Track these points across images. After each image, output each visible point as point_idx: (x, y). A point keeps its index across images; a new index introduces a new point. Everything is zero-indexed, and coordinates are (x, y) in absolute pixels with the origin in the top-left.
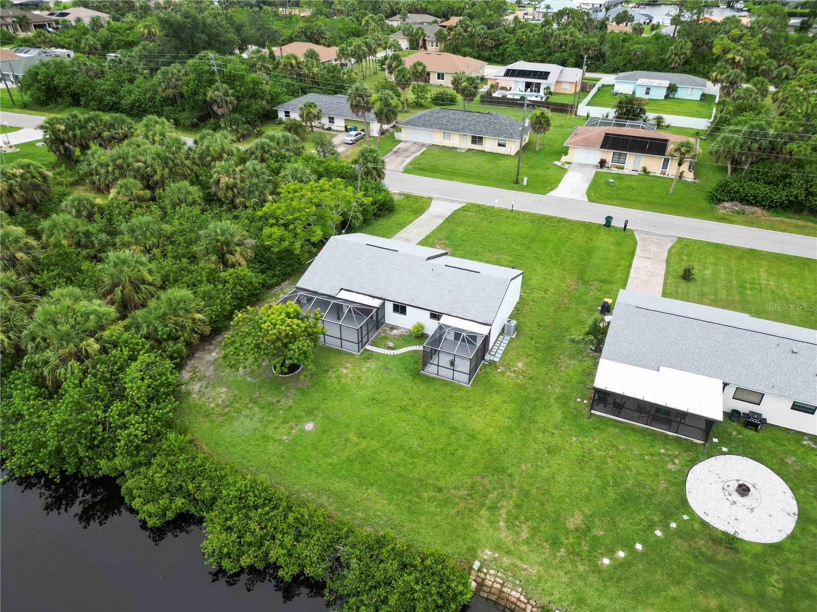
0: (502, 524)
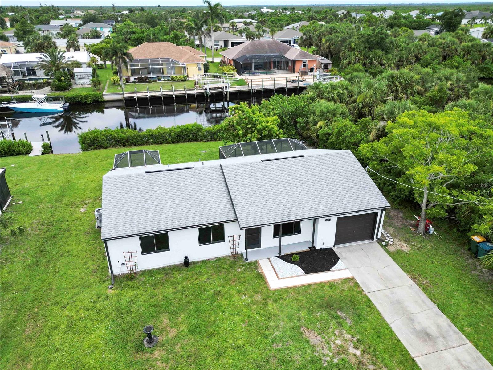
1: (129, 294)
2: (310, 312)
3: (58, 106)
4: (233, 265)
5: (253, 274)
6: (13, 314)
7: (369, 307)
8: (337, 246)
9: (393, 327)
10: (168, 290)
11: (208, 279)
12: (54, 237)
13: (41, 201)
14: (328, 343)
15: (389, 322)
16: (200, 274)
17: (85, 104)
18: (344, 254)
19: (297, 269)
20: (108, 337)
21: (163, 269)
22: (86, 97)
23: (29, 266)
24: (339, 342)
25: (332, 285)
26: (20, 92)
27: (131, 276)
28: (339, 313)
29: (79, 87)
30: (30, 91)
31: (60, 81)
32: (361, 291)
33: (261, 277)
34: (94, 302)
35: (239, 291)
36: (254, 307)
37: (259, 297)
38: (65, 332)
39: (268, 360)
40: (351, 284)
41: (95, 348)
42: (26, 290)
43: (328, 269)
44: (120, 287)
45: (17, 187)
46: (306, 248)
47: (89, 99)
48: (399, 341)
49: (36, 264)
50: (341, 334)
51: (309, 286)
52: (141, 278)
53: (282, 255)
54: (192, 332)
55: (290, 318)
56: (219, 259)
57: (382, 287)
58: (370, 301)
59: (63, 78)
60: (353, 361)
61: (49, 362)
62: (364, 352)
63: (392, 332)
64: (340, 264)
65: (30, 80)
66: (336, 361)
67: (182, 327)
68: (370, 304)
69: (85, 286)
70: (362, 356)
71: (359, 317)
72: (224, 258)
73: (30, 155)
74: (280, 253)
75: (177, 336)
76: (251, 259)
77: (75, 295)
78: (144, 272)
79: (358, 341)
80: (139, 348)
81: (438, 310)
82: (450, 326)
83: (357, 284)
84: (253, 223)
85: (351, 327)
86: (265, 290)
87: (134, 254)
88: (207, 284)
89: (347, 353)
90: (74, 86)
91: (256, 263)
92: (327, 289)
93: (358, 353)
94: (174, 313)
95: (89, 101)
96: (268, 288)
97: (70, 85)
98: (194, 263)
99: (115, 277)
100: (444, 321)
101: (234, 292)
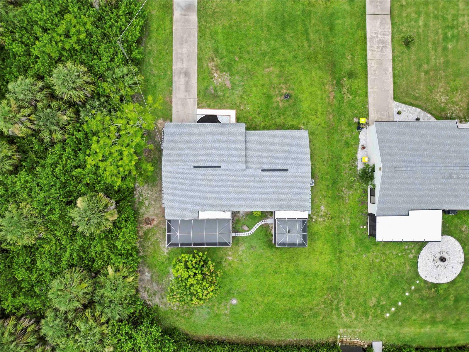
0: (343, 315)
2: (224, 95)
7: (200, 92)
14: (224, 80)
15: (196, 84)
20: (302, 103)
24: (220, 80)
25: (209, 107)
28: (213, 92)
32: (199, 100)
35: (249, 112)
36: (245, 102)
37: (242, 107)
38: (317, 110)
40: (200, 105)
41: (306, 99)
43: (206, 116)
48: (198, 75)
50: (217, 83)
51: (219, 108)
54: (271, 97)
55: (233, 94)
57: (188, 100)
58: (198, 95)
60: (218, 72)
62: (213, 74)
63: (198, 79)
64: (199, 117)
66: (224, 73)
67: (275, 100)
68: (199, 92)
71: (206, 88)
75: (277, 97)
79: (212, 78)
81: (173, 84)
82: (175, 76)
83: (198, 104)
85: (212, 85)
86: (238, 110)
89: (219, 75)
92: (212, 105)
93: (215, 74)
96: (237, 111)
100: (175, 79)
101: (251, 113)
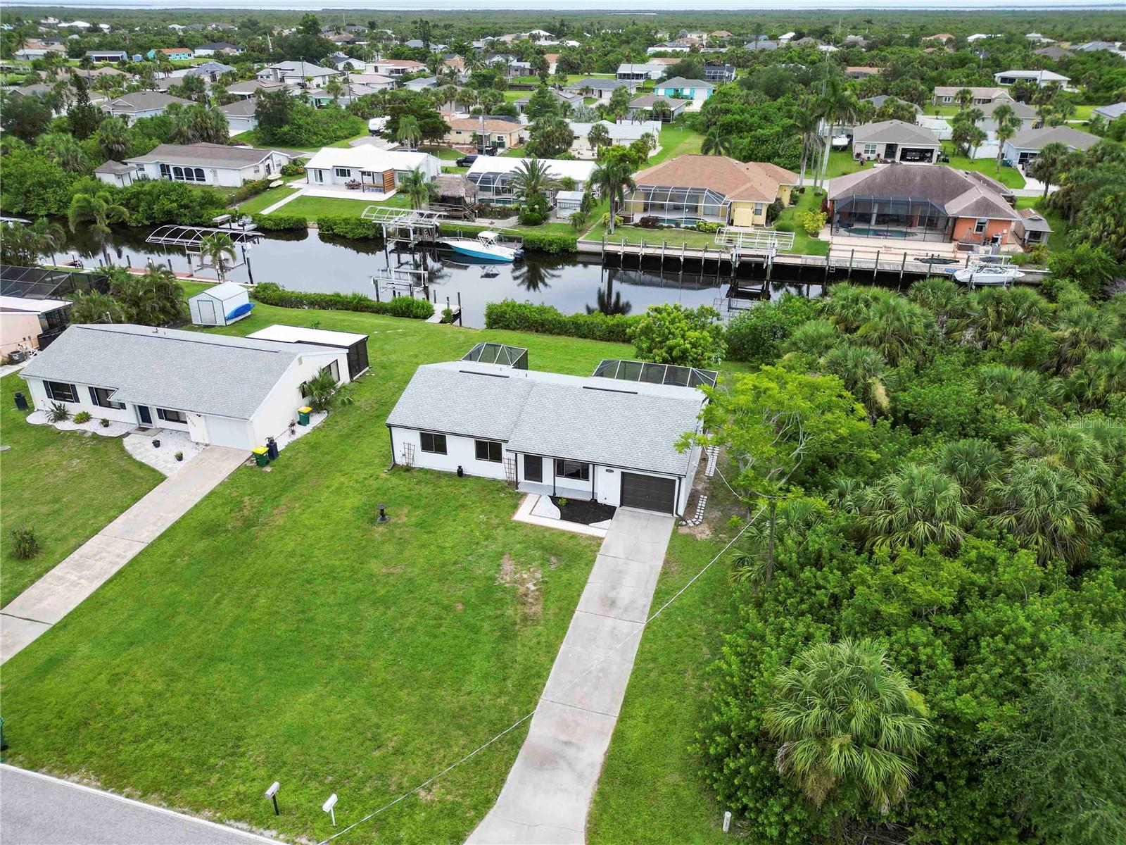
1: (395, 481)
2: (527, 548)
3: (508, 252)
4: (503, 489)
5: (512, 502)
6: (308, 468)
8: (623, 508)
9: (587, 587)
10: (426, 490)
11: (469, 492)
12: (378, 417)
13: (392, 379)
14: (516, 573)
15: (589, 582)
16: (464, 486)
17: (548, 253)
18: (621, 517)
19: (556, 512)
20: (356, 505)
21: (439, 472)
22: (551, 243)
23: (342, 436)
24: (525, 576)
25: (573, 536)
26: (477, 220)
27: (408, 469)
28: (552, 558)
29: (558, 221)
30: (490, 221)
31: (533, 210)
32: (595, 551)
33: (515, 507)
34: (365, 479)
36: (483, 526)
37: (495, 521)
38: (332, 492)
39: (455, 563)
40: (594, 543)
41: (343, 508)
42: (327, 454)
43: (587, 524)
44: (393, 474)
45: (383, 358)
46: (588, 498)
47: (554, 246)
48: (579, 596)
49: (348, 436)
50: (534, 571)
51: (550, 529)
52: (415, 474)
53: (558, 495)
54: (417, 525)
55: (505, 545)
56: (494, 480)
57: (622, 556)
58: (594, 561)
59: (536, 206)
60: (521, 591)
61: (309, 507)
62: (538, 590)
63: (583, 588)
64: (606, 523)
65: (498, 201)
66: (507, 585)
67: (413, 519)
68: (589, 563)
69: (367, 465)
70: (533, 591)
71: (568, 567)
72: (499, 481)
73: (427, 321)
74: (555, 494)
75: (404, 525)
76: (521, 489)
77: (358, 469)
78: (421, 470)
79: (543, 581)
80: (372, 521)
81: (653, 592)
82: (645, 606)
83: (599, 545)
84: (535, 450)
85: (550, 570)
86: (507, 518)
87: (412, 448)
88: (462, 497)
89: (523, 585)
90: (552, 220)
91: (525, 495)
92: (565, 537)
93: (533, 588)
94: (417, 507)
95: (554, 249)
96: (511, 517)
97: (546, 218)
98: (469, 476)
99: (395, 464)
100: (645, 601)
101: (479, 510)
